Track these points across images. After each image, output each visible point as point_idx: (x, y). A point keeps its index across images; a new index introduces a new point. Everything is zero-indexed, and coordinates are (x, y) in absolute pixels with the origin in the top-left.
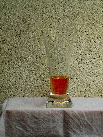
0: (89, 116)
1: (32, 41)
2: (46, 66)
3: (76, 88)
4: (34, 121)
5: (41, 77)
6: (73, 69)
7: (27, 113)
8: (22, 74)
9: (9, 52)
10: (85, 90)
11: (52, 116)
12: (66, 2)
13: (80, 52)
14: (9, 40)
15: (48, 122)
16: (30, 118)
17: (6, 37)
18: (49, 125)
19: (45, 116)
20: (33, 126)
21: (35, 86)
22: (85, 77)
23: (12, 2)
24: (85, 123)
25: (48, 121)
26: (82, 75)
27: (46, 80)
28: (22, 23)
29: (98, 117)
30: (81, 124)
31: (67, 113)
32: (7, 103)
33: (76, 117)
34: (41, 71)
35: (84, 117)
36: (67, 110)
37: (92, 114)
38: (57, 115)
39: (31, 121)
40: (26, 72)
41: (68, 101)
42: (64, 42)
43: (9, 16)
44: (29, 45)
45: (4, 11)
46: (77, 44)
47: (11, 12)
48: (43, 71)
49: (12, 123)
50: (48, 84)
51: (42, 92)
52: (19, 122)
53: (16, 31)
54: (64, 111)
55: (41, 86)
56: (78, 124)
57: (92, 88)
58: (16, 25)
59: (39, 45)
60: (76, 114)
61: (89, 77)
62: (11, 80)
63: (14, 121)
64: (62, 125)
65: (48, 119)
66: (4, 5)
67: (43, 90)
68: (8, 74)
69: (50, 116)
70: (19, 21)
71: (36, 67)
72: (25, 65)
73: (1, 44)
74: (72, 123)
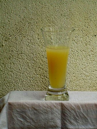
0: (85, 108)
1: (32, 38)
2: (45, 62)
3: (72, 82)
4: (34, 112)
5: (40, 72)
6: (70, 65)
7: (28, 106)
8: (23, 69)
9: (11, 49)
10: (81, 84)
11: (51, 108)
13: (76, 49)
14: (10, 38)
16: (30, 109)
17: (8, 34)
18: (48, 116)
19: (44, 108)
20: (33, 117)
21: (34, 80)
22: (81, 72)
23: (14, 3)
24: (81, 115)
25: (46, 112)
26: (78, 70)
27: (45, 75)
28: (23, 22)
29: (93, 109)
30: (77, 116)
31: (64, 106)
32: (9, 96)
33: (73, 109)
34: (41, 66)
35: (80, 109)
36: (64, 102)
38: (56, 107)
39: (31, 112)
40: (26, 67)
41: (65, 94)
42: (62, 40)
43: (11, 16)
44: (29, 43)
45: (6, 11)
46: (74, 42)
47: (12, 12)
49: (13, 114)
50: (46, 79)
51: (41, 86)
52: (20, 113)
53: (17, 29)
54: (62, 103)
55: (40, 81)
56: (74, 115)
57: (87, 83)
58: (17, 24)
59: (39, 43)
60: (72, 106)
61: (84, 72)
62: (12, 75)
63: (16, 113)
64: (59, 116)
65: (47, 110)
66: (6, 5)
67: (42, 84)
68: (10, 69)
69: (49, 108)
70: (20, 20)
71: (35, 62)
72: (25, 61)
73: (4, 41)
74: (69, 115)
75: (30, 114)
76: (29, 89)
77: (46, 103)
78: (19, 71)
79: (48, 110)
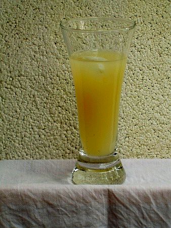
0: (160, 200)
1: (41, 42)
2: (71, 94)
3: (131, 138)
4: (48, 211)
5: (61, 115)
6: (125, 99)
8: (23, 111)
10: (150, 142)
11: (85, 202)
13: (139, 64)
15: (76, 214)
16: (39, 205)
18: (78, 219)
19: (70, 202)
20: (46, 221)
21: (49, 134)
22: (150, 116)
24: (152, 215)
25: (75, 211)
26: (144, 111)
27: (72, 122)
28: (22, 7)
30: (144, 218)
31: (114, 196)
33: (133, 203)
34: (62, 104)
35: (149, 203)
36: (114, 188)
37: (166, 197)
38: (95, 199)
39: (41, 211)
40: (30, 106)
44: (35, 52)
46: (133, 48)
48: (65, 105)
50: (75, 130)
51: (63, 146)
52: (17, 213)
53: (10, 23)
54: (109, 190)
55: (60, 136)
57: (163, 138)
58: (9, 10)
59: (57, 52)
61: (157, 115)
63: (6, 212)
64: (104, 219)
65: (76, 207)
67: (66, 142)
69: (80, 202)
70: (15, 3)
71: (50, 95)
72: (27, 93)
74: (126, 215)
75: (38, 214)
76: (38, 154)
77: (72, 190)
78: (15, 114)
79: (79, 205)
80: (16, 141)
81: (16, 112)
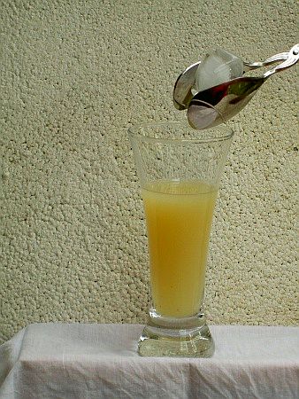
0: (264, 381)
1: (96, 155)
2: (136, 231)
3: (222, 297)
4: (104, 394)
5: (122, 262)
6: (215, 240)
7: (83, 372)
8: (67, 254)
9: (29, 187)
10: (249, 303)
11: (158, 381)
12: (197, 44)
14: (28, 152)
16: (91, 383)
17: (20, 142)
19: (137, 380)
21: (104, 288)
22: (251, 265)
23: (40, 42)
25: (142, 394)
26: (242, 259)
27: (137, 271)
28: (68, 103)
29: (289, 384)
31: (199, 374)
33: (225, 384)
34: (123, 245)
36: (199, 362)
38: (171, 377)
39: (93, 392)
40: (77, 247)
41: (203, 335)
43: (31, 83)
44: (86, 169)
45: (15, 67)
46: (229, 167)
47: (36, 71)
48: (127, 246)
50: (141, 284)
51: (124, 306)
53: (51, 127)
54: (191, 366)
55: (120, 291)
57: (269, 298)
58: (50, 108)
59: (117, 170)
60: (225, 376)
61: (261, 265)
62: (34, 270)
63: (45, 394)
65: (144, 387)
66: (15, 49)
67: (128, 301)
68: (27, 254)
69: (149, 381)
70: (58, 97)
71: (107, 232)
72: (74, 228)
73: (7, 164)
75: (89, 397)
76: (87, 317)
77: (141, 365)
78: (55, 258)
80: (56, 297)
81: (57, 255)
